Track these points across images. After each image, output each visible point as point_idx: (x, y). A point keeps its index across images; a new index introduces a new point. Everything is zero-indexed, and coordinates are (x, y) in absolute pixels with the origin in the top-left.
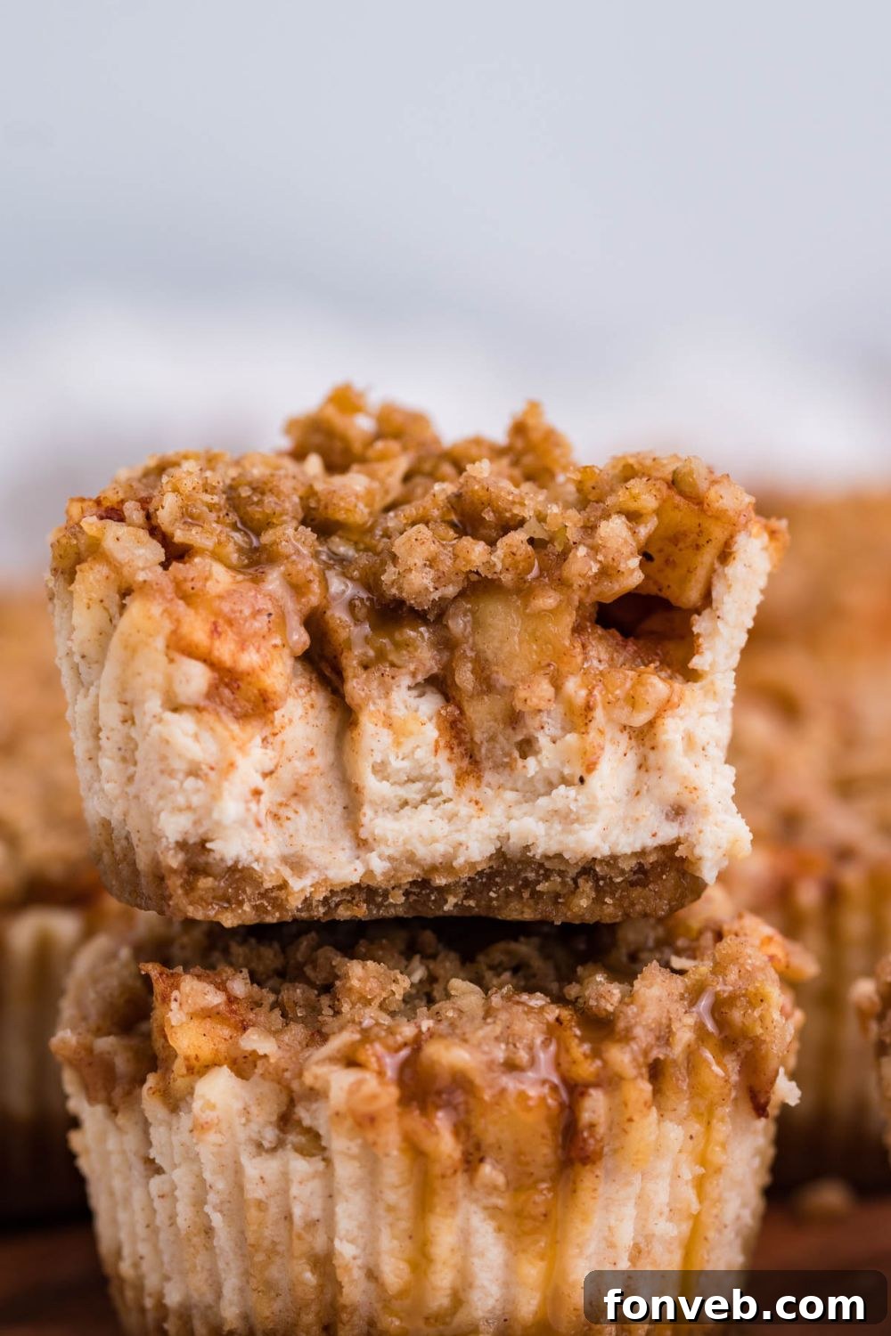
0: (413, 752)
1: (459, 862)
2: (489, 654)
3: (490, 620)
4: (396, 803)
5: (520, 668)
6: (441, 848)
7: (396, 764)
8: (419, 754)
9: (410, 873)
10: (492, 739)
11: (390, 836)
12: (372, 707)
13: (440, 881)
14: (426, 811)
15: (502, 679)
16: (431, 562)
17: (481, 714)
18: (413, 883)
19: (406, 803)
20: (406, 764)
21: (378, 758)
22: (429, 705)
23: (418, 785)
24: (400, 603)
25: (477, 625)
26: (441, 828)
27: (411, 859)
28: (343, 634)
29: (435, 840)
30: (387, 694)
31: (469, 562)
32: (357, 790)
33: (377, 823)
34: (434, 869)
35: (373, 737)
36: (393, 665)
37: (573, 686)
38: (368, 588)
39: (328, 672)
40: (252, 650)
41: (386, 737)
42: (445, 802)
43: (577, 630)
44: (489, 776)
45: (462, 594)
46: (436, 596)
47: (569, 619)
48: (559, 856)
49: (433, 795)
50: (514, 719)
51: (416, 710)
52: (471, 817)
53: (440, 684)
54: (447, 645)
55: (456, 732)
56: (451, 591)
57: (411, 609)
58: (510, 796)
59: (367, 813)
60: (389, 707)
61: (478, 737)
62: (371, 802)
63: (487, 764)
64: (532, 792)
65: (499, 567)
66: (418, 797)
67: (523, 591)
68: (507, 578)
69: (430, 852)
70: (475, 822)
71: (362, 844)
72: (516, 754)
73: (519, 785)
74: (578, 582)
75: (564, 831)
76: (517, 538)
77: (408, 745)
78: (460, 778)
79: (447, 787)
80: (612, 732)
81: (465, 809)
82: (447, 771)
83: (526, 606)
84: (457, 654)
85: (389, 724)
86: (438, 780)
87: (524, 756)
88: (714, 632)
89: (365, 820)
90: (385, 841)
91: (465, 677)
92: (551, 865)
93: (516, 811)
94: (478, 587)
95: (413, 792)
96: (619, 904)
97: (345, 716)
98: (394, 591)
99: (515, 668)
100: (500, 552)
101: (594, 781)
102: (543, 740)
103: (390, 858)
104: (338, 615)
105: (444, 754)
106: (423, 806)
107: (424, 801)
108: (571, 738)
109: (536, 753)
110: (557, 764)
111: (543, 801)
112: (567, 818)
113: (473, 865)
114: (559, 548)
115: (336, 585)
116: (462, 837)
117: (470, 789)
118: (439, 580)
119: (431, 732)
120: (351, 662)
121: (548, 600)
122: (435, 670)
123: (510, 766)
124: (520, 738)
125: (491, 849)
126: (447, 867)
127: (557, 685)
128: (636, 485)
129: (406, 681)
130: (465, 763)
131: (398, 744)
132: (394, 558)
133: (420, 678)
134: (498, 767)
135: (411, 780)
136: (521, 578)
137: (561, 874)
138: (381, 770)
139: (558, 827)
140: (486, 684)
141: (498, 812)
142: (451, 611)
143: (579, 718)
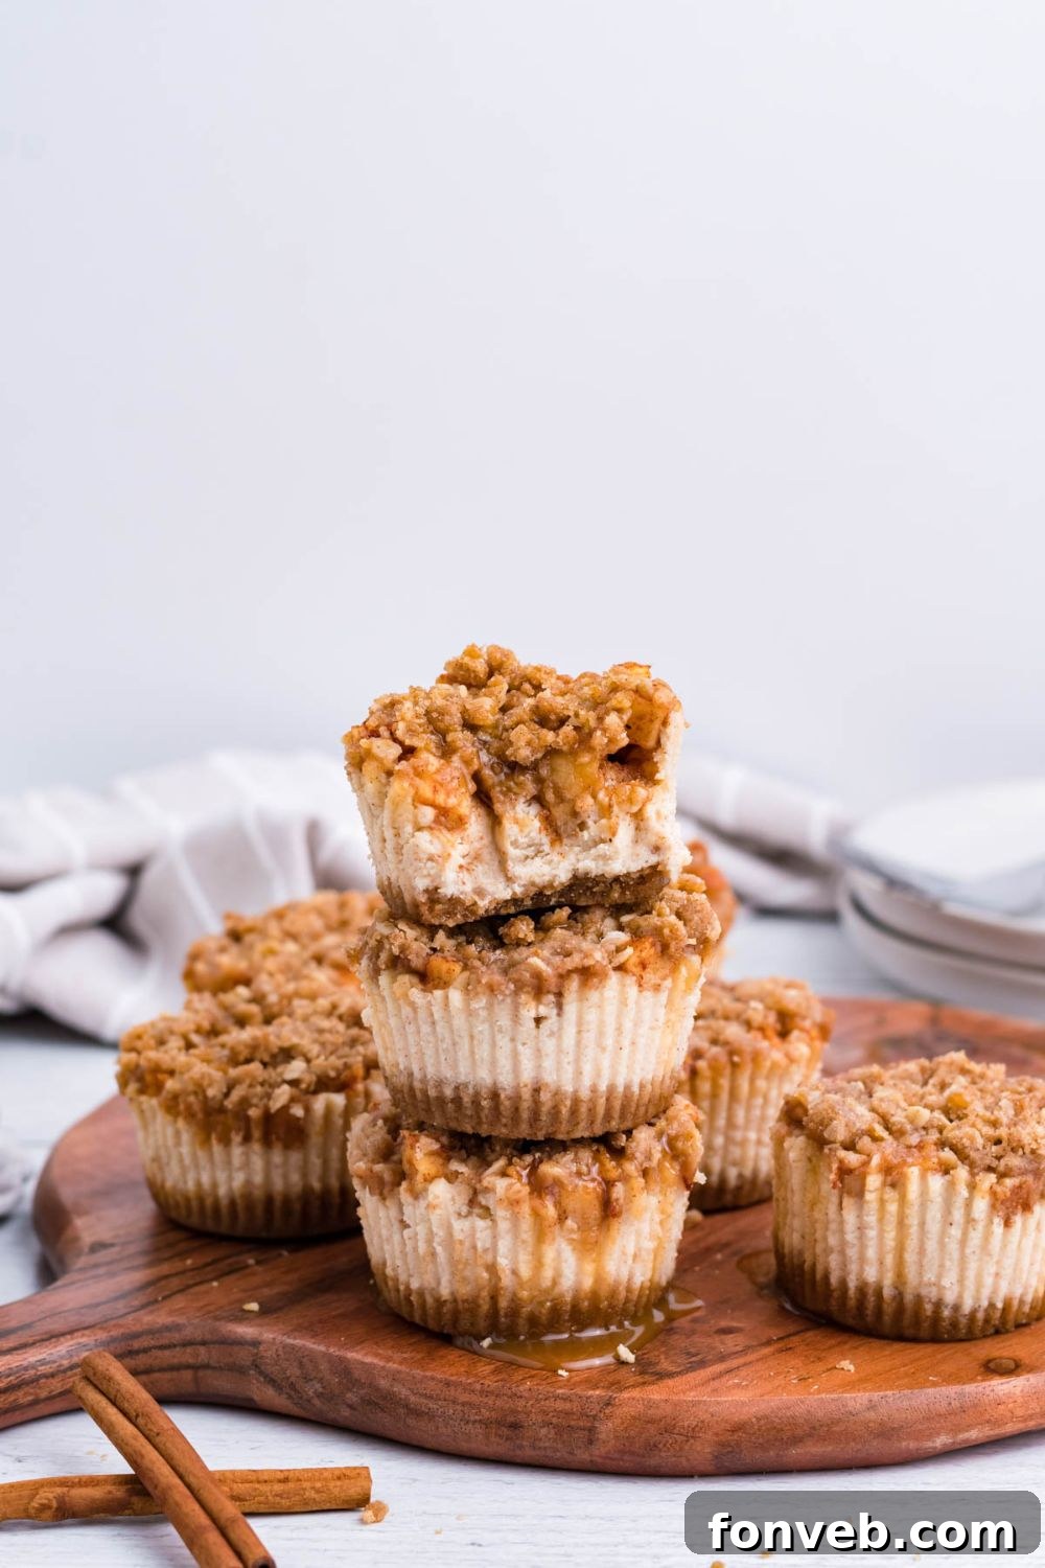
0: (529, 833)
1: (556, 884)
2: (560, 785)
3: (559, 768)
4: (523, 858)
5: (576, 789)
6: (547, 878)
7: (522, 840)
8: (532, 834)
9: (533, 890)
10: (565, 824)
11: (523, 875)
12: (507, 815)
13: (548, 893)
14: (538, 860)
15: (568, 796)
16: (529, 744)
17: (560, 813)
18: (536, 894)
19: (527, 857)
20: (526, 840)
21: (513, 839)
22: (534, 809)
23: (533, 848)
24: (516, 763)
25: (553, 770)
26: (546, 869)
27: (533, 884)
28: (490, 782)
29: (544, 875)
30: (514, 808)
31: (545, 741)
32: (504, 853)
33: (516, 869)
34: (544, 887)
35: (510, 829)
36: (515, 794)
37: (601, 795)
38: (499, 757)
39: (485, 800)
40: (452, 796)
41: (516, 829)
42: (547, 855)
43: (601, 767)
44: (565, 841)
45: (544, 757)
46: (533, 759)
47: (596, 765)
48: (603, 875)
49: (540, 852)
50: (575, 814)
51: (528, 813)
52: (559, 862)
53: (538, 799)
54: (539, 781)
55: (549, 822)
56: (539, 755)
57: (521, 766)
58: (577, 849)
59: (510, 864)
60: (516, 813)
61: (559, 824)
62: (512, 859)
63: (564, 835)
64: (587, 847)
65: (561, 744)
66: (533, 854)
67: (573, 753)
68: (565, 748)
69: (540, 881)
70: (562, 864)
71: (509, 880)
72: (578, 830)
73: (581, 843)
74: (598, 748)
75: (604, 865)
76: (567, 729)
77: (526, 831)
78: (552, 843)
79: (546, 848)
80: (622, 815)
81: (555, 857)
82: (545, 840)
83: (576, 761)
84: (546, 785)
85: (516, 821)
86: (541, 845)
87: (582, 830)
88: (664, 760)
89: (510, 868)
90: (520, 878)
91: (550, 796)
92: (599, 880)
93: (581, 857)
94: (551, 752)
95: (530, 852)
96: (632, 893)
97: (495, 822)
98: (513, 759)
99: (574, 790)
100: (561, 737)
101: (616, 840)
102: (590, 823)
103: (524, 886)
104: (487, 772)
105: (544, 833)
106: (537, 859)
107: (536, 855)
108: (604, 821)
109: (588, 828)
110: (598, 833)
111: (593, 851)
112: (605, 858)
113: (563, 884)
114: (587, 731)
115: (485, 757)
116: (554, 872)
117: (558, 848)
118: (533, 752)
119: (537, 824)
120: (496, 793)
121: (585, 758)
122: (536, 793)
123: (576, 835)
124: (579, 822)
125: (570, 875)
126: (551, 885)
127: (594, 797)
128: (620, 696)
129: (522, 800)
130: (554, 836)
131: (521, 831)
132: (511, 743)
133: (528, 798)
134: (569, 836)
135: (530, 846)
136: (572, 748)
137: (604, 882)
138: (515, 844)
139: (601, 863)
140: (560, 798)
141: (572, 857)
142: (541, 765)
143: (605, 811)
